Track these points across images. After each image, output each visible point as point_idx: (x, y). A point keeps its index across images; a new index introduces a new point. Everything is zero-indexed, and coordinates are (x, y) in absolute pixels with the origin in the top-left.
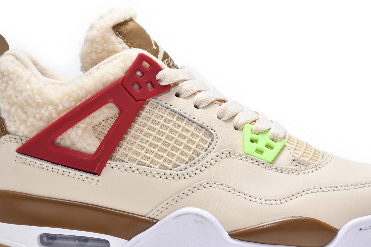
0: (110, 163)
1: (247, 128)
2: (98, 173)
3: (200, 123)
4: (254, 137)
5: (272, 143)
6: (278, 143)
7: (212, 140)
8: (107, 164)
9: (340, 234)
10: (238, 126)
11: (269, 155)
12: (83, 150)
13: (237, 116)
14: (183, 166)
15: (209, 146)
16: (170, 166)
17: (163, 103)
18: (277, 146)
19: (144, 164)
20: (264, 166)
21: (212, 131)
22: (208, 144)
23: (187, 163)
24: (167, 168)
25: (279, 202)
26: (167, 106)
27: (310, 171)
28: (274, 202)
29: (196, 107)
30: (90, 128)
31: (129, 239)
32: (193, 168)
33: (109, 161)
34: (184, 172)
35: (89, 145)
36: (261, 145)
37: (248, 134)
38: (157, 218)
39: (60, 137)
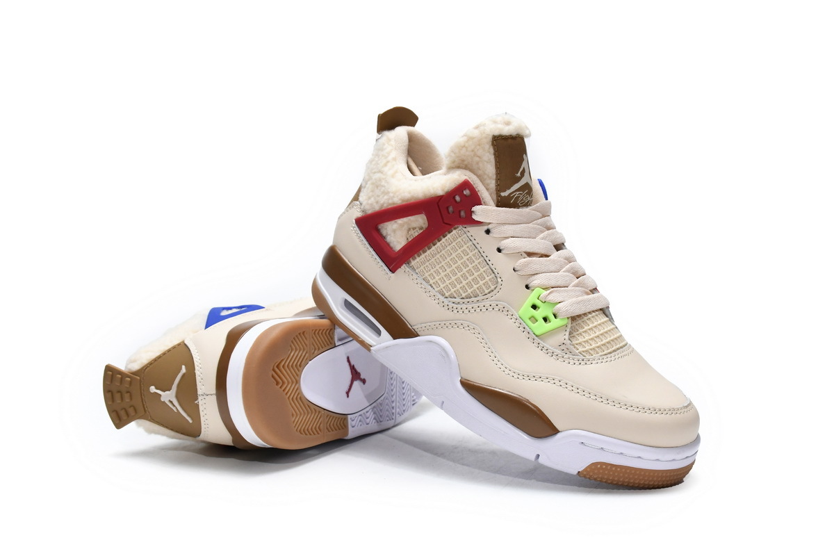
0: (404, 267)
1: (538, 291)
2: (393, 271)
3: (493, 267)
4: (538, 303)
5: (552, 317)
6: (558, 320)
7: (495, 288)
8: (402, 267)
9: (559, 435)
10: (530, 286)
11: (540, 327)
12: (392, 245)
13: (538, 275)
14: (458, 300)
15: (489, 293)
16: (447, 295)
17: (469, 234)
18: (554, 323)
19: (428, 282)
20: (528, 336)
21: (499, 280)
22: (490, 290)
23: (463, 298)
24: (443, 295)
25: (516, 376)
26: (471, 238)
27: (572, 362)
28: (512, 374)
29: (499, 250)
30: (406, 227)
31: (395, 338)
32: (464, 306)
33: (404, 265)
34: (455, 306)
35: (398, 242)
36: (539, 314)
37: (532, 298)
38: (418, 332)
39: (382, 225)
